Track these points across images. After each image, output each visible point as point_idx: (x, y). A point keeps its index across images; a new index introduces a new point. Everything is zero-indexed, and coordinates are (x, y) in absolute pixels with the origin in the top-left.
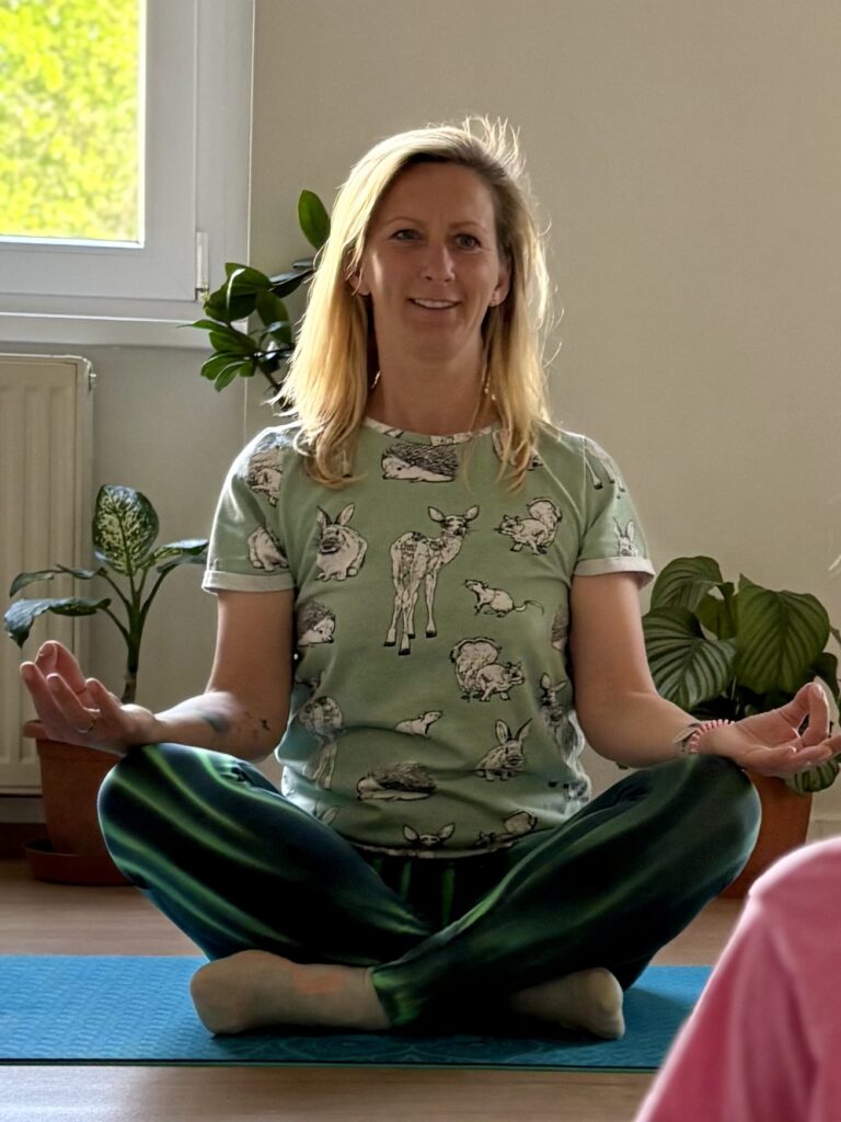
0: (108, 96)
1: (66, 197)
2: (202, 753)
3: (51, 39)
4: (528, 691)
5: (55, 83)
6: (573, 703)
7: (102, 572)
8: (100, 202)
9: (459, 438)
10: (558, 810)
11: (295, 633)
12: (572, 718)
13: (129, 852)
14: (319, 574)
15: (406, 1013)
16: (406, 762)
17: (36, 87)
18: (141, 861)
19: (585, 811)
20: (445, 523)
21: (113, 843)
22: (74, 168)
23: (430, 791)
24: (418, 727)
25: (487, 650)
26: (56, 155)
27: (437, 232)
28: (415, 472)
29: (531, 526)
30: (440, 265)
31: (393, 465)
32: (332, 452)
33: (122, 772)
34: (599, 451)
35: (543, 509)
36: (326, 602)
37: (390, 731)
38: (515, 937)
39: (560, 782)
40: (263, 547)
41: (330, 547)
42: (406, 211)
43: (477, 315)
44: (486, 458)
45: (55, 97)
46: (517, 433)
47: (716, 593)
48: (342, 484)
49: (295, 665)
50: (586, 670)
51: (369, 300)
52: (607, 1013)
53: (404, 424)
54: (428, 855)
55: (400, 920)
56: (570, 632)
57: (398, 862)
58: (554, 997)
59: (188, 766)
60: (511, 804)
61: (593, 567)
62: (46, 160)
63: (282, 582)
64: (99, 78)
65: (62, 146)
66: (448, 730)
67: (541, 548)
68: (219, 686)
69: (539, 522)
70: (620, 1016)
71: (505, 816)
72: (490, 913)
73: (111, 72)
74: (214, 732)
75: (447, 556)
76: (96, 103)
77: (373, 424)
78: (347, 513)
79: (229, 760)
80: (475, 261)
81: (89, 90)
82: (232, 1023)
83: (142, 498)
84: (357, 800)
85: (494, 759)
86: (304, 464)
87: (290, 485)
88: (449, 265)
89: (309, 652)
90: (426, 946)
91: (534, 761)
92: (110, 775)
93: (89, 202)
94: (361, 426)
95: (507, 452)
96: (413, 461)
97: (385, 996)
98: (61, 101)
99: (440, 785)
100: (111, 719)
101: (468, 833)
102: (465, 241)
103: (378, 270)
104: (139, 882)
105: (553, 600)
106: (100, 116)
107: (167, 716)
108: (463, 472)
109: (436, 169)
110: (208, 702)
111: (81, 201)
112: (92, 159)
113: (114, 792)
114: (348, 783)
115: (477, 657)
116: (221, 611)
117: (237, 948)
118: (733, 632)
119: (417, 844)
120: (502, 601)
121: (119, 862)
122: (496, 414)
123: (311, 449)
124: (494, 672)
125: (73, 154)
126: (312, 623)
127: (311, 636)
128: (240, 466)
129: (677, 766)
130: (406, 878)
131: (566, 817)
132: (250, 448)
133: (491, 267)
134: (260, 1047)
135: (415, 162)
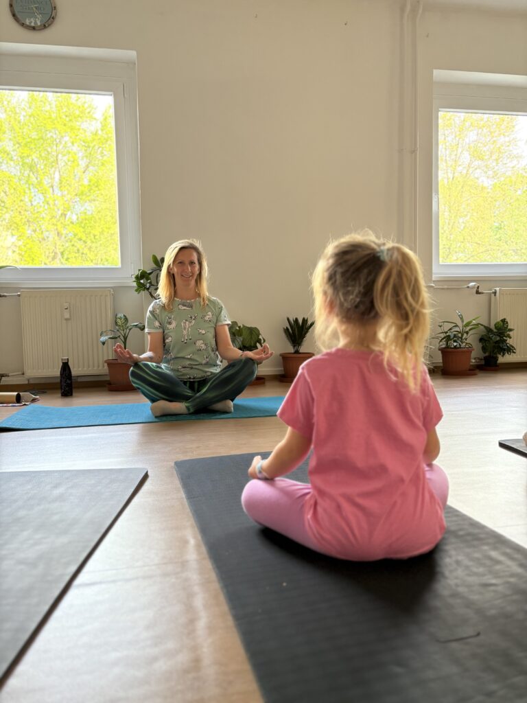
0: (94, 241)
1: (87, 260)
2: (149, 363)
3: (82, 230)
4: (210, 349)
5: (84, 239)
6: (217, 350)
7: (118, 330)
8: (94, 261)
9: (192, 301)
10: (217, 370)
11: (164, 340)
12: (217, 353)
13: (136, 383)
14: (168, 329)
15: (192, 410)
16: (187, 363)
17: (80, 239)
18: (139, 385)
19: (221, 371)
20: (191, 317)
21: (133, 381)
22: (88, 255)
23: (192, 368)
24: (189, 357)
25: (201, 341)
26: (85, 252)
27: (187, 262)
28: (185, 308)
29: (208, 317)
30: (188, 269)
31: (180, 306)
32: (168, 305)
33: (134, 368)
34: (219, 301)
35: (210, 313)
36: (170, 334)
37: (183, 358)
38: (211, 395)
39: (216, 365)
40: (157, 324)
41: (170, 323)
42: (181, 258)
43: (195, 277)
44: (198, 304)
45: (84, 241)
46: (203, 299)
47: (238, 328)
48: (171, 311)
49: (164, 346)
50: (219, 344)
51: (173, 275)
52: (230, 408)
53: (182, 299)
54: (192, 380)
55: (189, 393)
56: (216, 336)
57: (186, 382)
58: (219, 406)
59: (147, 366)
60: (207, 370)
61: (220, 324)
62: (83, 254)
63: (161, 330)
64: (92, 237)
65: (86, 251)
66: (195, 357)
67: (210, 321)
68: (150, 351)
69: (209, 316)
70: (232, 408)
71: (206, 372)
72: (206, 391)
73: (95, 236)
74: (151, 359)
75: (192, 324)
76: (93, 242)
77: (176, 299)
78: (173, 316)
79: (154, 364)
80: (194, 267)
81: (91, 240)
82: (158, 415)
83: (124, 316)
84: (178, 371)
85: (204, 362)
86: (163, 307)
87: (161, 311)
88: (189, 268)
89: (167, 345)
90: (194, 398)
91: (211, 362)
92: (132, 368)
93: (92, 261)
94: (173, 299)
95: (202, 303)
96: (184, 306)
97: (187, 407)
98: (85, 242)
99: (194, 367)
100: (131, 357)
101: (200, 376)
102: (192, 263)
103: (176, 269)
104: (139, 388)
105: (212, 331)
106: (94, 245)
107: (142, 356)
108: (194, 307)
109: (186, 250)
110: (148, 354)
111: (90, 261)
112: (92, 253)
113: (133, 372)
114: (175, 367)
115: (200, 344)
116: (149, 337)
117: (158, 400)
118: (241, 336)
119: (190, 378)
120: (204, 332)
121: (134, 385)
122: (199, 295)
123: (164, 305)
124: (203, 345)
125: (88, 252)
126: (167, 338)
127: (167, 341)
128: (150, 308)
129: (241, 360)
130: (188, 385)
131: (218, 371)
132: (152, 305)
133: (197, 267)
134: (164, 418)
135: (182, 249)
